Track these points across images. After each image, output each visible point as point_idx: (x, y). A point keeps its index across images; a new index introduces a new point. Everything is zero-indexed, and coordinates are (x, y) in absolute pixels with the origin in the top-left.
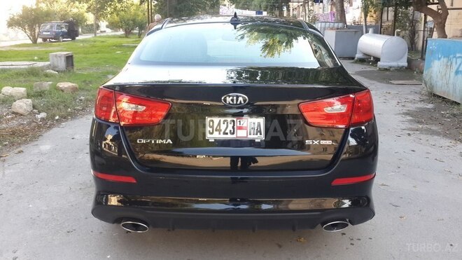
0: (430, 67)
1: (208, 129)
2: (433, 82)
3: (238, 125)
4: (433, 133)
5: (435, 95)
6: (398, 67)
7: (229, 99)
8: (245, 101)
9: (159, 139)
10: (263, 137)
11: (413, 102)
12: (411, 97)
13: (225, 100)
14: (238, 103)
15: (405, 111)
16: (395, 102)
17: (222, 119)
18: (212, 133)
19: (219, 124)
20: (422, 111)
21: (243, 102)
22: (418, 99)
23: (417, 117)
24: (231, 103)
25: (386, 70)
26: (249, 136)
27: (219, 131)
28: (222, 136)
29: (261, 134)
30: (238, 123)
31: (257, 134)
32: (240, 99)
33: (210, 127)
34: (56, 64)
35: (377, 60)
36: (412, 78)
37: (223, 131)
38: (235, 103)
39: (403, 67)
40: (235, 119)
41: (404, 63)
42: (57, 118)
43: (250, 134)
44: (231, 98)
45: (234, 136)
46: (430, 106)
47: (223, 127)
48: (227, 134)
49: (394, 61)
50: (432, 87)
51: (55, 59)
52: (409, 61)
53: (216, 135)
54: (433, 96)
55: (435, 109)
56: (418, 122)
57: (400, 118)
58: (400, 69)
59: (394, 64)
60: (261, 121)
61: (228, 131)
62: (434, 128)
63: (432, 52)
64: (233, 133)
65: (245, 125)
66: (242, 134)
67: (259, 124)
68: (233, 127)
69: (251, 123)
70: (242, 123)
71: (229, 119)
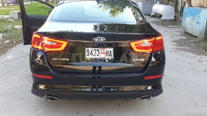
0: (185, 20)
1: (87, 53)
2: (186, 27)
3: (101, 52)
4: (187, 50)
5: (187, 33)
6: (170, 19)
7: (96, 40)
8: (104, 40)
9: (63, 58)
10: (112, 57)
11: (177, 36)
12: (176, 33)
13: (95, 40)
14: (101, 41)
15: (174, 40)
16: (169, 36)
17: (93, 49)
18: (88, 56)
19: (92, 51)
20: (181, 40)
21: (103, 41)
22: (179, 34)
23: (179, 43)
24: (98, 41)
25: (165, 20)
26: (106, 57)
27: (92, 54)
28: (93, 57)
29: (111, 56)
30: (101, 51)
31: (110, 56)
32: (102, 40)
33: (87, 52)
34: (13, 16)
35: (161, 16)
36: (176, 25)
37: (93, 54)
38: (99, 41)
39: (172, 19)
40: (99, 49)
41: (173, 18)
42: (14, 42)
43: (106, 56)
44: (97, 39)
46: (185, 38)
47: (94, 52)
48: (96, 56)
49: (168, 17)
50: (185, 29)
51: (13, 14)
52: (175, 17)
53: (90, 56)
54: (186, 33)
55: (187, 39)
56: (180, 45)
57: (171, 43)
58: (171, 20)
59: (168, 18)
60: (112, 50)
61: (96, 55)
62: (187, 48)
63: (186, 13)
64: (98, 56)
65: (104, 52)
66: (102, 56)
67: (111, 51)
68: (98, 53)
69: (107, 51)
70: (102, 51)
71: (96, 49)
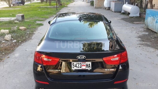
0: (147, 19)
1: (73, 66)
2: (148, 25)
3: (82, 65)
4: (148, 46)
5: (149, 29)
6: (136, 16)
7: (79, 58)
9: (56, 70)
10: (91, 68)
11: (141, 32)
12: (141, 29)
13: (78, 57)
14: (82, 58)
15: (138, 36)
16: (135, 32)
17: (77, 63)
18: (74, 67)
19: (76, 64)
20: (144, 35)
21: (84, 58)
22: (143, 30)
23: (143, 38)
24: (80, 58)
25: (132, 17)
26: (86, 68)
27: (76, 67)
28: (77, 68)
30: (82, 64)
31: (89, 67)
32: (83, 57)
34: (18, 19)
35: (129, 14)
36: (141, 21)
37: (77, 67)
38: (81, 58)
39: (138, 16)
40: (81, 63)
42: (20, 42)
44: (80, 57)
45: (81, 68)
46: (147, 33)
47: (77, 65)
48: (79, 68)
49: (135, 14)
50: (148, 26)
51: (18, 17)
52: (140, 14)
53: (75, 68)
54: (148, 29)
55: (148, 35)
56: (143, 41)
57: (137, 39)
58: (137, 17)
61: (79, 67)
62: (148, 43)
63: (148, 14)
64: (81, 67)
65: (85, 64)
66: (84, 68)
67: (89, 64)
68: (81, 65)
69: (86, 64)
70: (84, 64)
71: (79, 63)
